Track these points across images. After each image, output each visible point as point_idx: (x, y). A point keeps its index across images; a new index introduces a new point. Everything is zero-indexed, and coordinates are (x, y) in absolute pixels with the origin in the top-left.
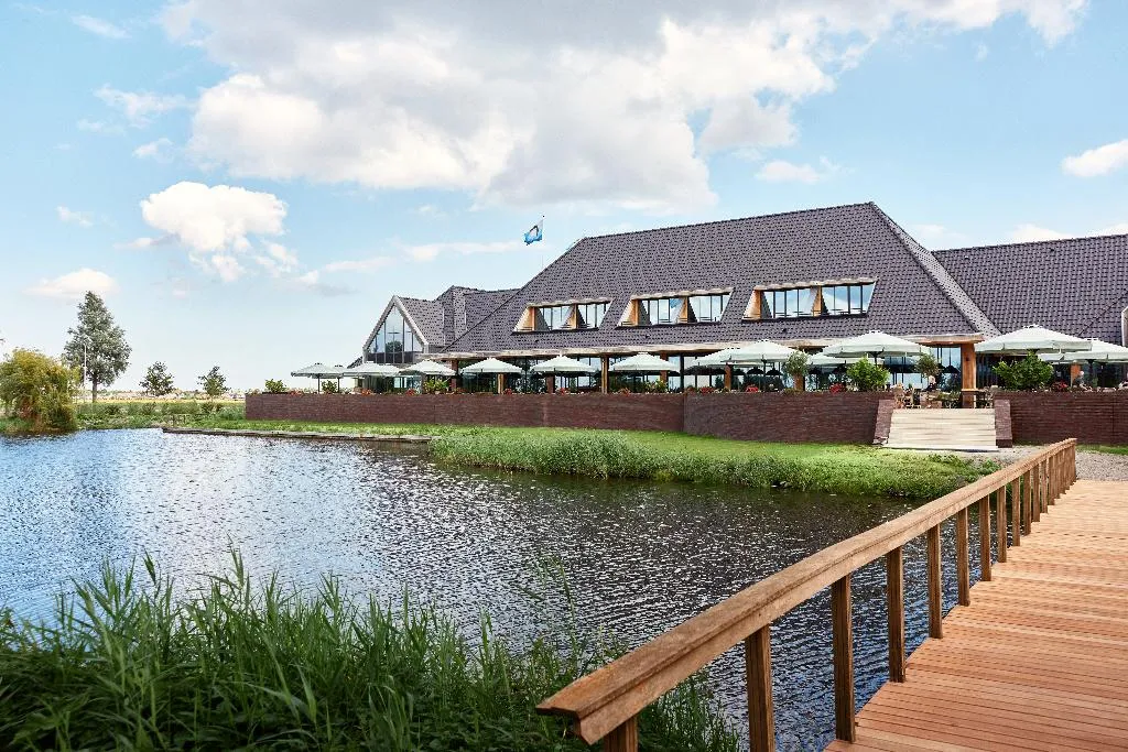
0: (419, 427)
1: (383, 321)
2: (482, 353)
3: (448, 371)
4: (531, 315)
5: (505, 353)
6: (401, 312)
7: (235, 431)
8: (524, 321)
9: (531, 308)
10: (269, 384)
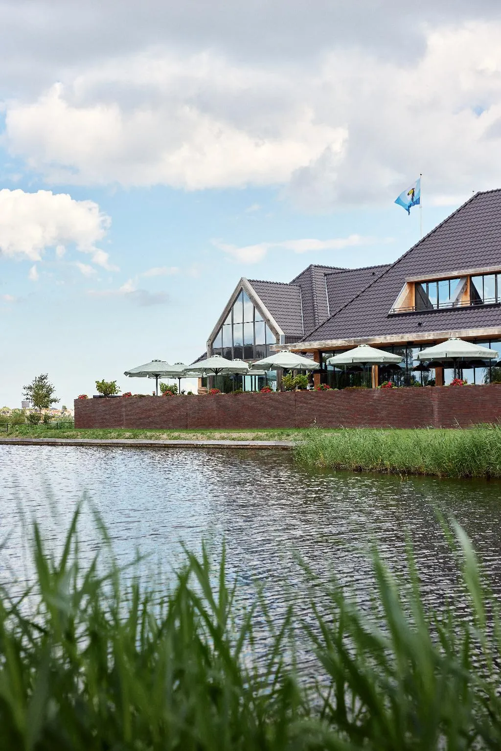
0: (277, 432)
1: (229, 309)
2: (352, 341)
3: (310, 363)
4: (411, 291)
5: (380, 340)
6: (251, 298)
7: (64, 441)
8: (403, 300)
9: (410, 284)
10: (101, 386)
